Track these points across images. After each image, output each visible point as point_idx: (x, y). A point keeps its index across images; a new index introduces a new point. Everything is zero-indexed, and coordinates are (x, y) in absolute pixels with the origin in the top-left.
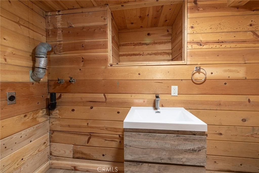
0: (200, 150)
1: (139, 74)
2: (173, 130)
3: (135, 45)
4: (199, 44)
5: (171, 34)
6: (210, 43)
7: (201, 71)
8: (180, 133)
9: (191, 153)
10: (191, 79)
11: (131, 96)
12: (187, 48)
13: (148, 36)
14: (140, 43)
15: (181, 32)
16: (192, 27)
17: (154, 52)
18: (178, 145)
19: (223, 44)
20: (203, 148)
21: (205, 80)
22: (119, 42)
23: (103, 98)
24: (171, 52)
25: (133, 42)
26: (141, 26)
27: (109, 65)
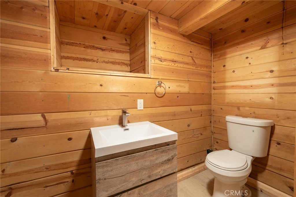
0: (173, 158)
1: (101, 85)
2: (151, 146)
3: (86, 47)
4: (160, 60)
5: (129, 44)
6: (168, 60)
7: (162, 85)
8: (157, 147)
9: (167, 163)
10: (154, 92)
11: (90, 114)
12: (151, 63)
13: (103, 39)
14: (93, 46)
15: (144, 45)
16: (155, 43)
17: (111, 60)
18: (156, 159)
19: (176, 63)
20: (175, 155)
21: (165, 93)
22: (61, 39)
23: (41, 120)
24: (129, 63)
25: (83, 43)
26: (95, 25)
27: (52, 69)
